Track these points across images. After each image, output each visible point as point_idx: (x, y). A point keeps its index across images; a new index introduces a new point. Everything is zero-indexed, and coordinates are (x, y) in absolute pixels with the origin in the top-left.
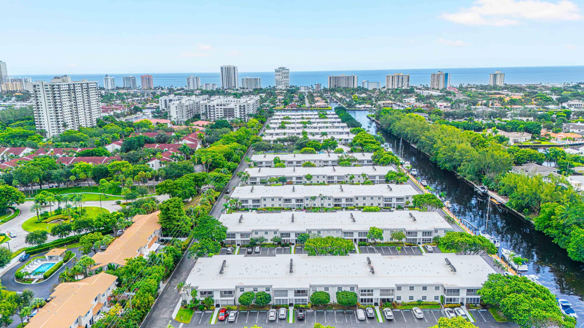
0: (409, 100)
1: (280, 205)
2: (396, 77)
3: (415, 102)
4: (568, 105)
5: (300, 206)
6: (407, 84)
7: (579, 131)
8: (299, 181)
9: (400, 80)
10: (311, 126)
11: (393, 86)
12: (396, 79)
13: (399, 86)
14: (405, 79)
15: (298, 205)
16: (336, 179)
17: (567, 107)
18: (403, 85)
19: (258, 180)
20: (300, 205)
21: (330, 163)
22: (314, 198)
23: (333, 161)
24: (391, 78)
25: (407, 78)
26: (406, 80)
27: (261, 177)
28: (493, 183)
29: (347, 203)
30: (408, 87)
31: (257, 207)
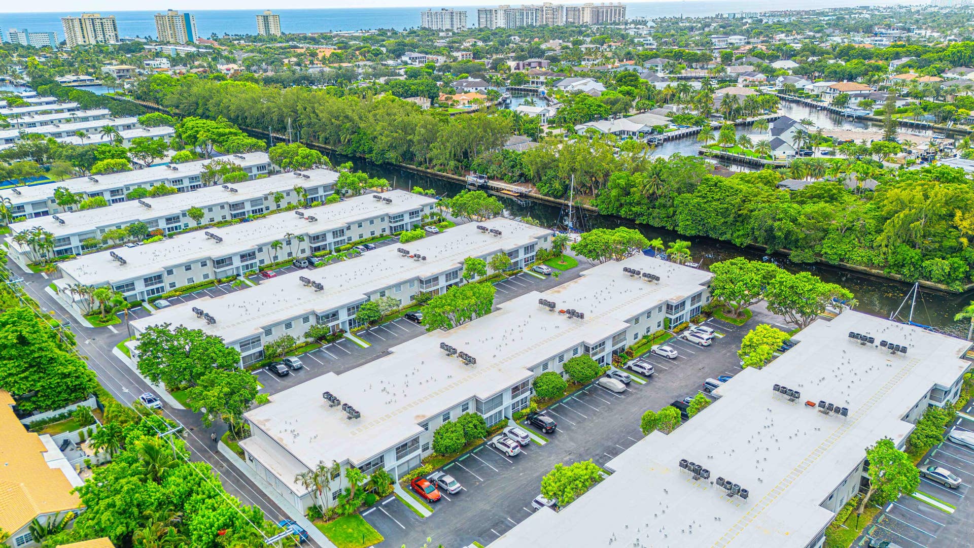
0: (158, 62)
1: (206, 276)
2: (87, 22)
3: (169, 65)
4: (410, 58)
5: (252, 267)
6: (113, 34)
7: (476, 89)
8: (174, 225)
9: (98, 27)
10: (20, 121)
11: (86, 39)
12: (88, 26)
13: (99, 39)
14: (108, 26)
15: (247, 266)
16: (248, 207)
17: (409, 62)
18: (107, 36)
19: (75, 243)
20: (251, 265)
21: (186, 183)
22: (275, 245)
23: (192, 179)
24: (77, 23)
25: (110, 23)
26: (111, 27)
27: (79, 234)
28: (494, 167)
29: (336, 240)
30: (117, 41)
31: (158, 292)
